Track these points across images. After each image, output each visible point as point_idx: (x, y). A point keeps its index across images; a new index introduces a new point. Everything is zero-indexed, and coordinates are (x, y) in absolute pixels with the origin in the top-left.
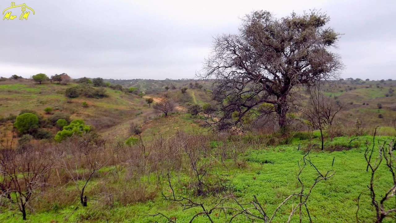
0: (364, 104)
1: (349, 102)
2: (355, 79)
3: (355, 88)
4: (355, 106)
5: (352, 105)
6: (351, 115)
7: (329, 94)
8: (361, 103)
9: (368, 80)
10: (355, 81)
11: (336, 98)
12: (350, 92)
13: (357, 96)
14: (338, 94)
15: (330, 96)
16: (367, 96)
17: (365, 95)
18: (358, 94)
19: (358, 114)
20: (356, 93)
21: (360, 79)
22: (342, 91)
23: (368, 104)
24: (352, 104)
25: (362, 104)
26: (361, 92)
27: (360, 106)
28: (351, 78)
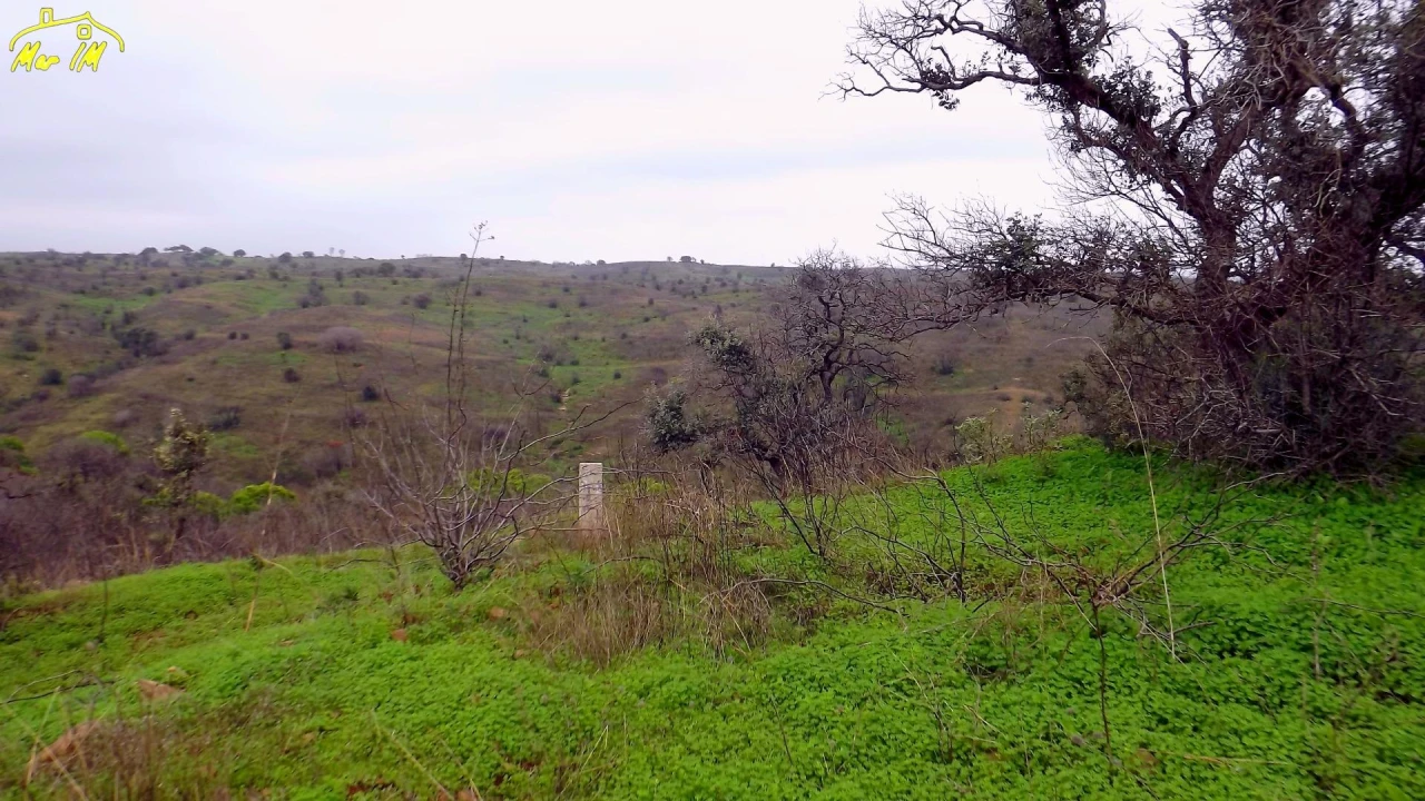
0: (233, 336)
1: (182, 331)
2: (196, 248)
3: (199, 282)
4: (203, 346)
5: (190, 342)
6: (191, 380)
7: (103, 303)
8: (222, 332)
9: (240, 253)
10: (198, 256)
11: (129, 318)
12: (181, 296)
13: (208, 307)
14: (139, 305)
15: (108, 312)
16: (240, 307)
17: (234, 305)
18: (210, 301)
19: (216, 373)
20: (205, 296)
21: (214, 251)
22: (150, 292)
23: (245, 337)
24: (190, 336)
25: (225, 335)
26: (218, 293)
27: (218, 344)
28: (183, 247)
